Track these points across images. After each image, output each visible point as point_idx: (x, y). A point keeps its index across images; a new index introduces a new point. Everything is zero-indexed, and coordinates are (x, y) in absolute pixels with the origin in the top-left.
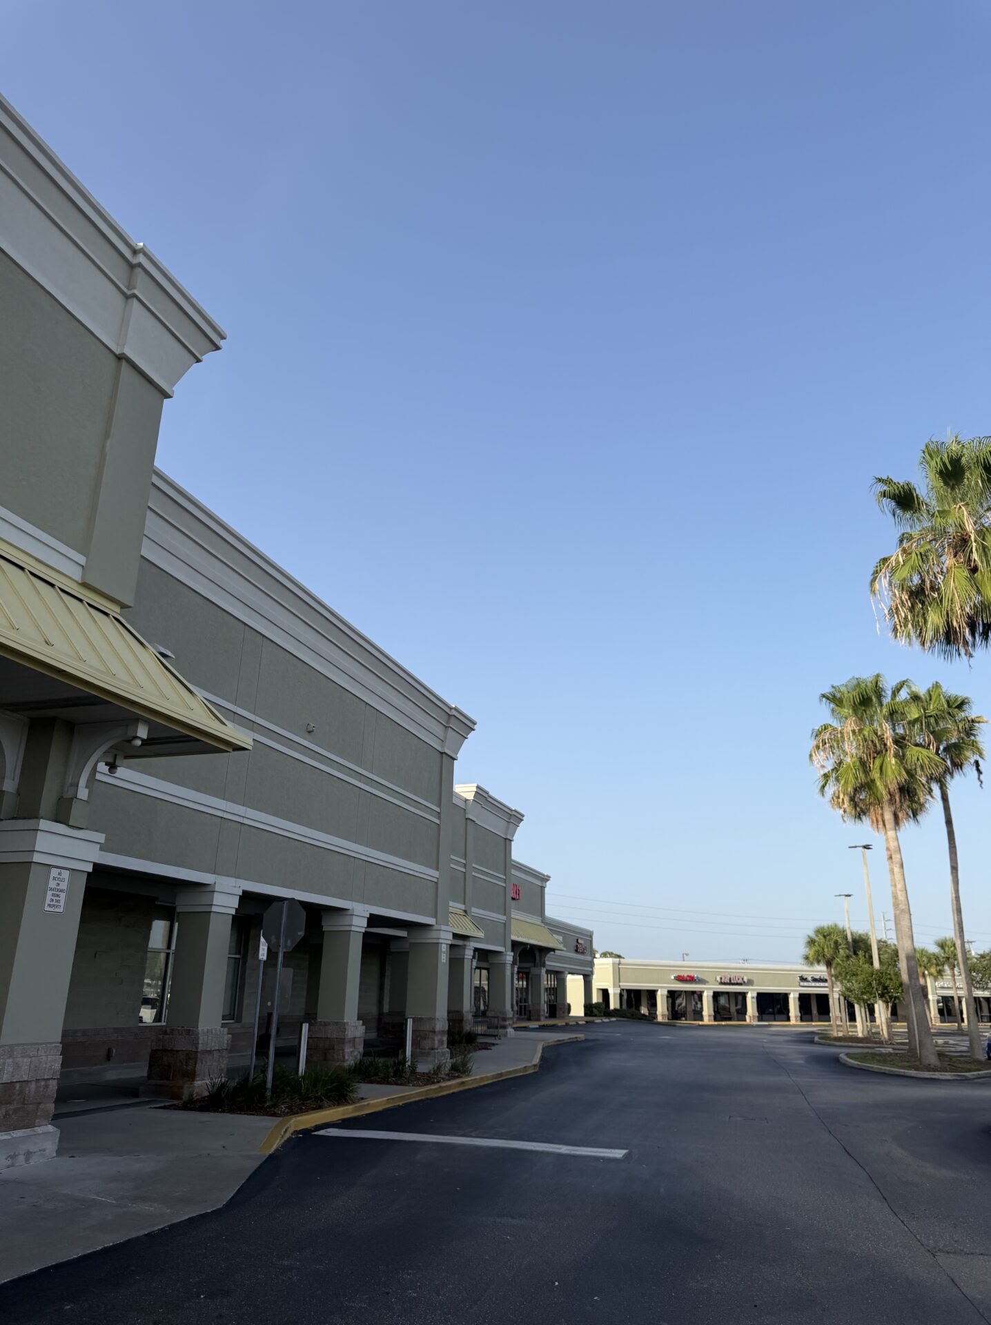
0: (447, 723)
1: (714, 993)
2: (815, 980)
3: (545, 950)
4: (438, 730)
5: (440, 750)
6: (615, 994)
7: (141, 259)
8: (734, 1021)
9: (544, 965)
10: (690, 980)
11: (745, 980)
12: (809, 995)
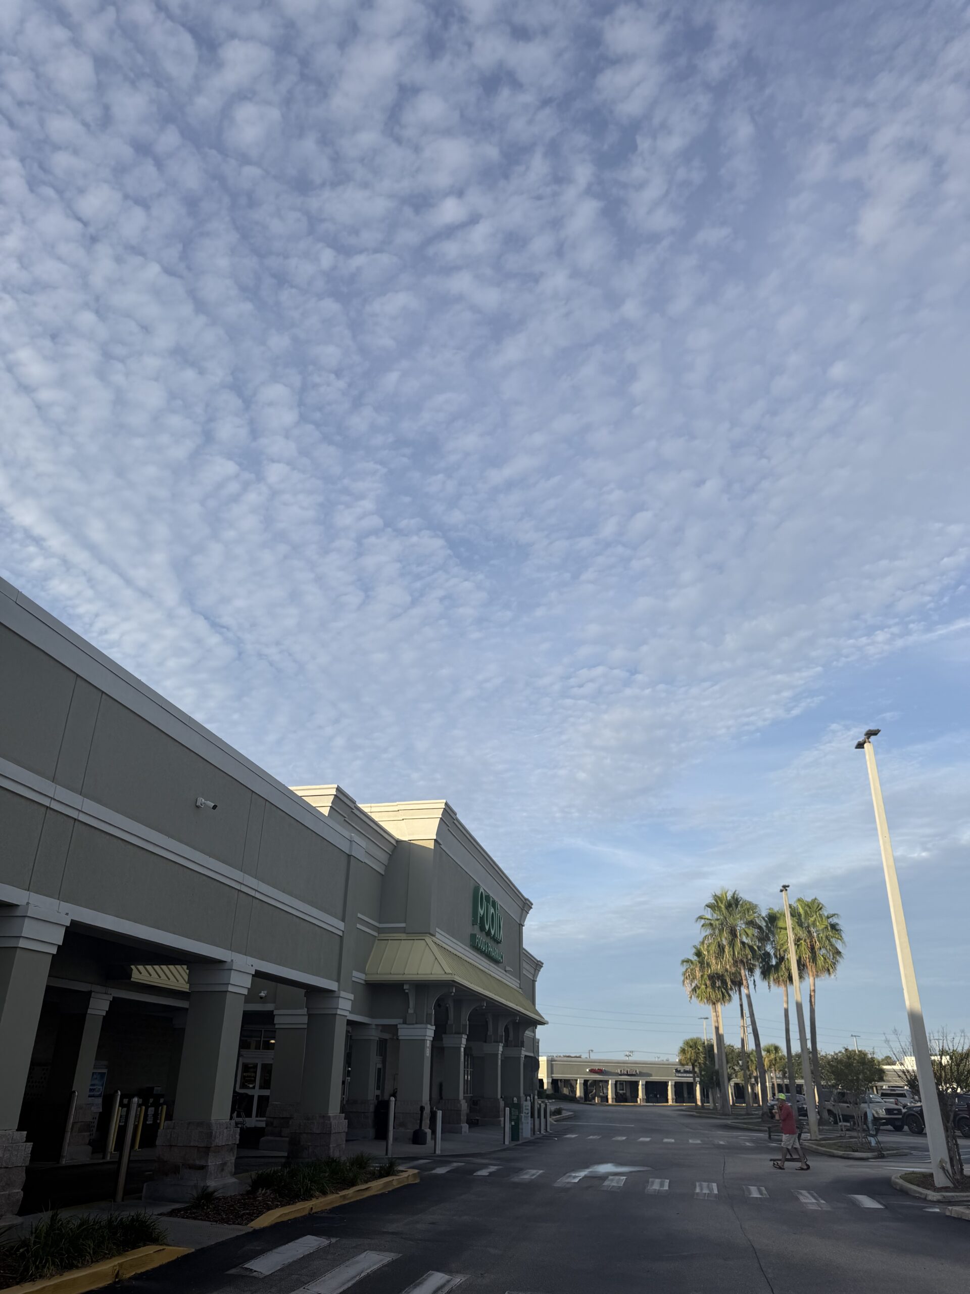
1: (616, 1082)
2: (686, 1072)
6: (548, 1083)
8: (629, 1102)
10: (599, 1073)
11: (638, 1072)
12: (682, 1083)
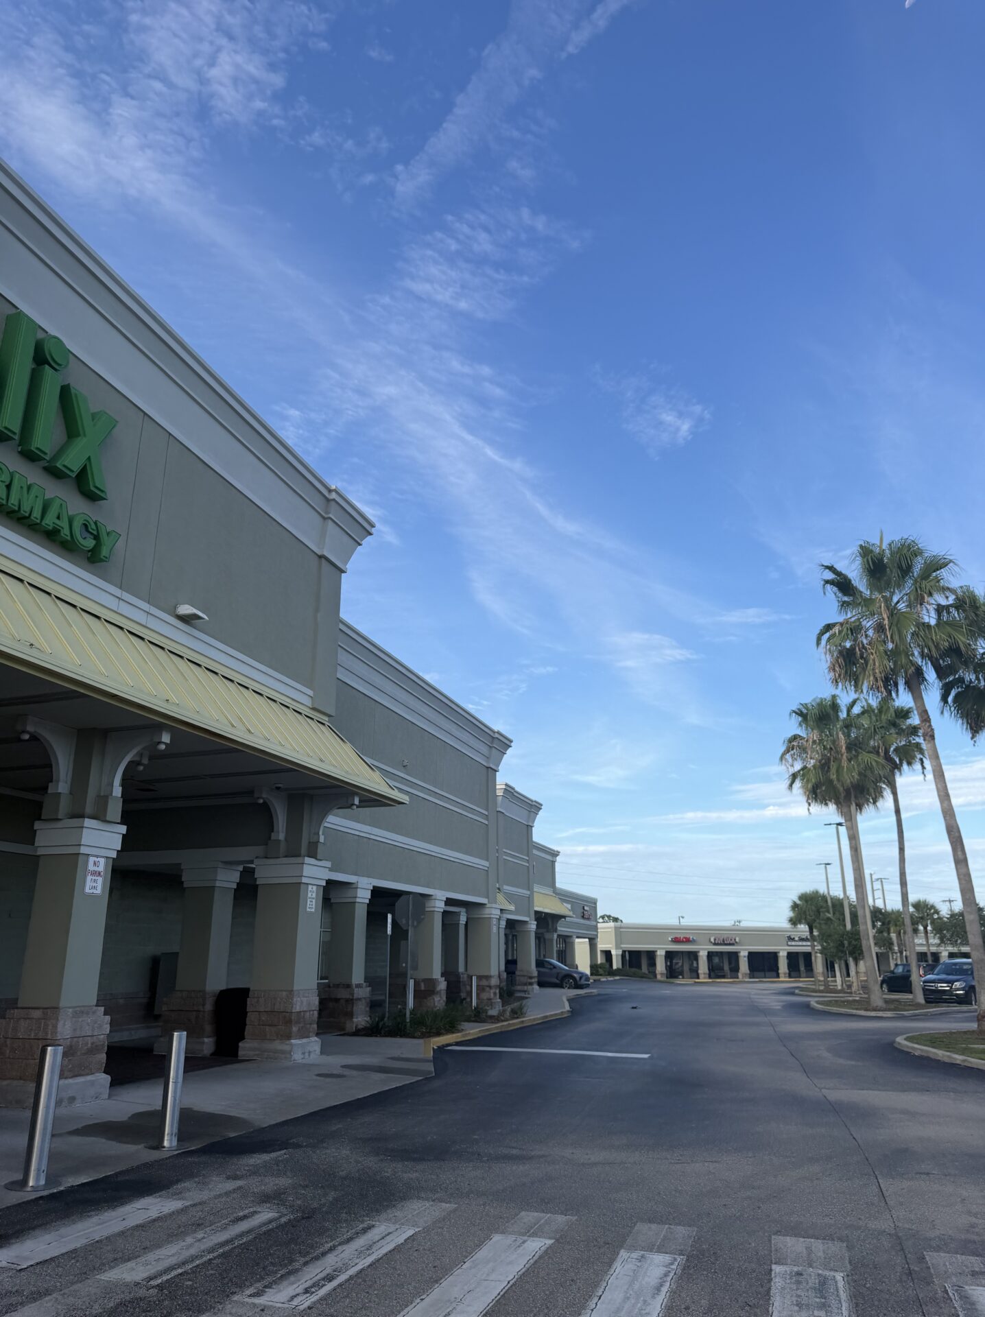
0: (492, 743)
1: (709, 952)
2: (801, 940)
3: (557, 918)
4: (484, 750)
5: (485, 764)
6: (617, 955)
7: (334, 496)
8: (728, 978)
9: (556, 930)
10: (686, 941)
11: (737, 940)
12: (797, 953)
